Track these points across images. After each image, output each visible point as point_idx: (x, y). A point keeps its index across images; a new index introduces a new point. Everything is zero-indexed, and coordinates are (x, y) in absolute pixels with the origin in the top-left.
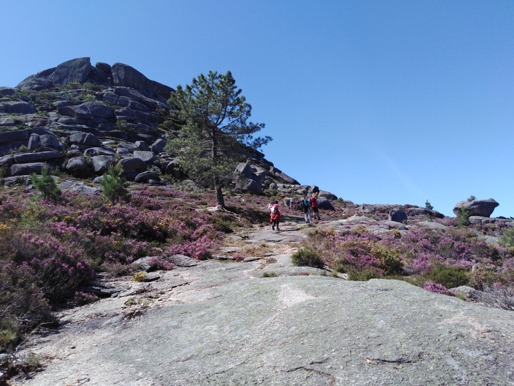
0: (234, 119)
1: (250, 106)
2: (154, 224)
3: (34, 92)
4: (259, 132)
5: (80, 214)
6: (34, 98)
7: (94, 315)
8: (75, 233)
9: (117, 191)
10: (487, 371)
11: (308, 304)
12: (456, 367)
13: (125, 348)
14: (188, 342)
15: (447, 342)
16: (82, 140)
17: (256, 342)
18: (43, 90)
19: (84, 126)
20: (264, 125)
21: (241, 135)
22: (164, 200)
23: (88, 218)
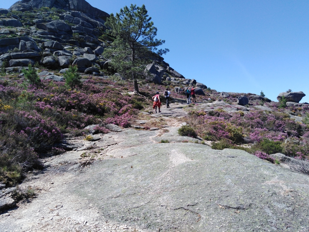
0: (146, 37)
1: (156, 29)
2: (97, 104)
3: (21, 13)
4: (161, 46)
5: (53, 96)
6: (21, 17)
7: (63, 163)
8: (50, 109)
9: (74, 81)
10: (288, 218)
11: (187, 165)
12: (270, 214)
13: (82, 186)
14: (117, 185)
15: (266, 197)
16: (52, 46)
17: (156, 189)
18: (26, 11)
19: (53, 36)
20: (164, 41)
21: (150, 47)
22: (102, 86)
23: (58, 99)
